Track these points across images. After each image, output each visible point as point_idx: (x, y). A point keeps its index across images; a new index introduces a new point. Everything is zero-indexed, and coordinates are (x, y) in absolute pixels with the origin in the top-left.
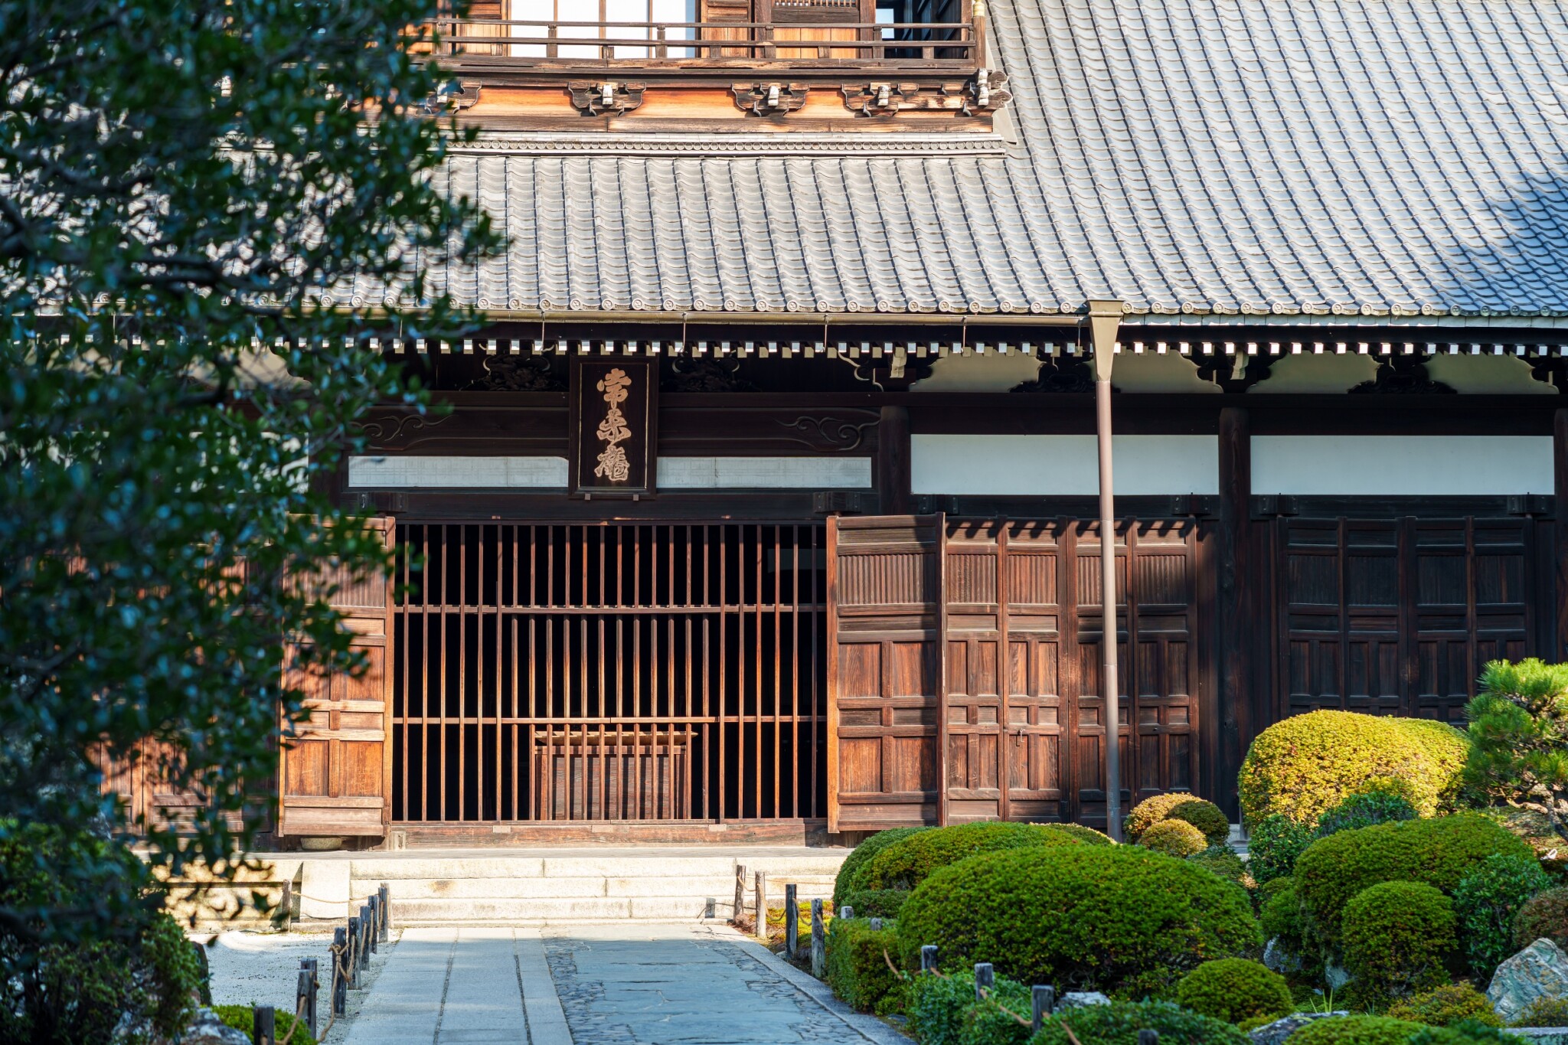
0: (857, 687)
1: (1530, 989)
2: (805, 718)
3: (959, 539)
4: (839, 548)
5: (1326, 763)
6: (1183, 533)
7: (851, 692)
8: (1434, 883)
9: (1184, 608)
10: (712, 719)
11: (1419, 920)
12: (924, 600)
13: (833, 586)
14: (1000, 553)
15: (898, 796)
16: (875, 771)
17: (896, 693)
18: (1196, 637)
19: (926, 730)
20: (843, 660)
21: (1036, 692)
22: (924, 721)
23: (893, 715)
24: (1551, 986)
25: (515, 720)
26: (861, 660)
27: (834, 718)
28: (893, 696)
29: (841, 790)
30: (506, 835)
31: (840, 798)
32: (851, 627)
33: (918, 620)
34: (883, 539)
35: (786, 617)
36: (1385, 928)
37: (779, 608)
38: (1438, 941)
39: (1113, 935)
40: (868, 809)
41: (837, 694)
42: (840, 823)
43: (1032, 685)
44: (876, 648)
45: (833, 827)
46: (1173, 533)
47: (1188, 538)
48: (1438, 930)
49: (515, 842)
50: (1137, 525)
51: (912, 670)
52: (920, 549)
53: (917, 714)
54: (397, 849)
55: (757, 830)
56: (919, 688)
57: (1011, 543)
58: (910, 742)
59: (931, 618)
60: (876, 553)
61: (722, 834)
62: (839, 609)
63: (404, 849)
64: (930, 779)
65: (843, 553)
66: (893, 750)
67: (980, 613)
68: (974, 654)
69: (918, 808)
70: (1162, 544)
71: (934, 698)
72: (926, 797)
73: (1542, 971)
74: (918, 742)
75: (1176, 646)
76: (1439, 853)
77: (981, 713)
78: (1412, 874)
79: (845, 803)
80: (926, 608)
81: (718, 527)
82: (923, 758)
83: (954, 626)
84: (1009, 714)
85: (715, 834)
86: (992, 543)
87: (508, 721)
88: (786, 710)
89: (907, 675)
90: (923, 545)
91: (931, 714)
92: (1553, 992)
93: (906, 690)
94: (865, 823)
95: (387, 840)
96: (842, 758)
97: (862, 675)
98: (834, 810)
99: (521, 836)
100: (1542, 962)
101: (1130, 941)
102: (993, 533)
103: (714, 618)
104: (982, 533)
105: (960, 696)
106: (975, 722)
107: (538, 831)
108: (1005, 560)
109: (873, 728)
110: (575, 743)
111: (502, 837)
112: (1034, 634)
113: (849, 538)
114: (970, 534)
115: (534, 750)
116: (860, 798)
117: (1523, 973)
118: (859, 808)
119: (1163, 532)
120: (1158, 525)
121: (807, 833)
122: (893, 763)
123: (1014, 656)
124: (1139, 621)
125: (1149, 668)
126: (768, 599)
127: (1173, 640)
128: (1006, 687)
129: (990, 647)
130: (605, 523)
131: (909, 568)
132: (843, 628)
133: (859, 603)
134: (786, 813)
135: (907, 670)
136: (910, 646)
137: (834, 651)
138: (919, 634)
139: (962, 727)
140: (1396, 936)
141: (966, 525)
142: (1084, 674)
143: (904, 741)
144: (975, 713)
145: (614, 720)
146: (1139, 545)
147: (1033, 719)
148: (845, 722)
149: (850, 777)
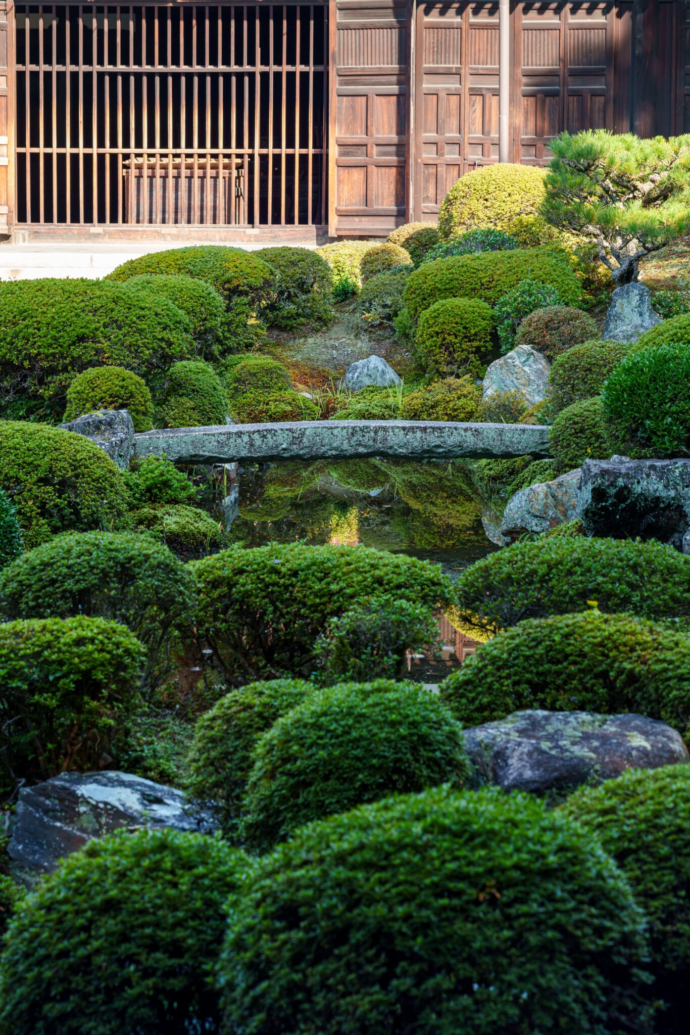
0: (351, 130)
1: (508, 382)
2: (318, 151)
3: (434, 17)
4: (338, 24)
5: (488, 204)
6: (606, 11)
7: (347, 132)
8: (487, 299)
9: (603, 70)
10: (250, 151)
11: (460, 328)
12: (399, 63)
13: (334, 53)
14: (464, 27)
15: (377, 210)
16: (363, 192)
17: (378, 133)
18: (612, 92)
19: (399, 162)
20: (339, 108)
21: (489, 133)
22: (398, 155)
23: (375, 150)
24: (523, 381)
25: (108, 150)
26: (353, 108)
27: (334, 151)
28: (375, 136)
29: (339, 204)
30: (99, 234)
31: (337, 210)
32: (347, 84)
33: (394, 78)
34: (369, 16)
35: (305, 75)
36: (437, 333)
37: (299, 68)
38: (476, 344)
39: (39, 347)
40: (357, 219)
41: (336, 133)
42: (337, 230)
43: (486, 128)
44: (364, 99)
45: (332, 232)
46: (598, 12)
47: (608, 16)
48: (475, 334)
49: (106, 238)
50: (569, 6)
51: (389, 117)
52: (396, 25)
53: (394, 149)
54: (21, 243)
55: (281, 233)
56: (394, 129)
57: (473, 20)
58: (387, 170)
59: (403, 77)
60: (364, 27)
61: (256, 236)
62: (338, 70)
63: (27, 244)
64: (402, 198)
65: (342, 28)
66: (375, 176)
67: (448, 73)
68: (443, 104)
69: (393, 219)
70: (589, 20)
71: (404, 137)
72: (398, 211)
73: (516, 370)
74: (394, 170)
75: (597, 98)
76: (496, 277)
77: (447, 148)
78: (473, 292)
79: (342, 215)
80: (400, 69)
81: (254, 7)
82: (397, 182)
83: (428, 83)
84: (467, 149)
85: (250, 236)
86: (458, 20)
87: (101, 151)
88: (304, 144)
89: (385, 120)
90: (398, 22)
91: (402, 149)
92: (524, 385)
93: (385, 130)
94: (355, 230)
95: (13, 238)
96: (339, 181)
97: (355, 118)
98: (333, 219)
99: (111, 235)
100: (517, 363)
101: (51, 351)
102: (460, 12)
103: (252, 75)
104: (452, 12)
105: (432, 135)
106: (442, 155)
107: (122, 231)
108: (467, 33)
109: (360, 159)
110: (152, 167)
111: (97, 236)
112: (488, 89)
113: (345, 16)
114: (443, 13)
115: (121, 172)
116: (351, 211)
117: (504, 371)
118: (350, 218)
119: (590, 11)
120: (586, 5)
121: (318, 235)
122: (375, 185)
123: (473, 105)
124: (570, 79)
125: (576, 116)
126: (291, 61)
127: (594, 94)
128: (466, 129)
129: (455, 99)
130: (171, 5)
131: (388, 39)
132: (341, 84)
133: (352, 65)
134: (303, 221)
135: (385, 116)
136: (388, 98)
137: (334, 102)
138: (395, 89)
139: (433, 159)
140: (444, 339)
141: (439, 6)
142: (526, 119)
143: (383, 169)
144: (443, 149)
145: (178, 151)
146: (570, 21)
147: (486, 153)
148: (342, 154)
149: (345, 195)
